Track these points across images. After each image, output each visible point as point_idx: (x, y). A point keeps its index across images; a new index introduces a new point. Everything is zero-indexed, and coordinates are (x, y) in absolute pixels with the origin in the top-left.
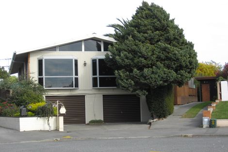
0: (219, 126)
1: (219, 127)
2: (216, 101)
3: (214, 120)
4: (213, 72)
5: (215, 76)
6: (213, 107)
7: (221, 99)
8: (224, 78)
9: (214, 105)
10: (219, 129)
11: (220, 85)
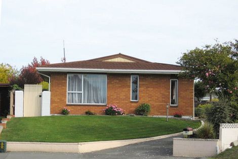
0: (9, 150)
1: (9, 152)
2: (8, 117)
3: (4, 143)
4: (6, 77)
5: (9, 82)
6: (4, 124)
7: (14, 114)
8: (20, 86)
9: (5, 122)
10: (10, 155)
11: (14, 95)
